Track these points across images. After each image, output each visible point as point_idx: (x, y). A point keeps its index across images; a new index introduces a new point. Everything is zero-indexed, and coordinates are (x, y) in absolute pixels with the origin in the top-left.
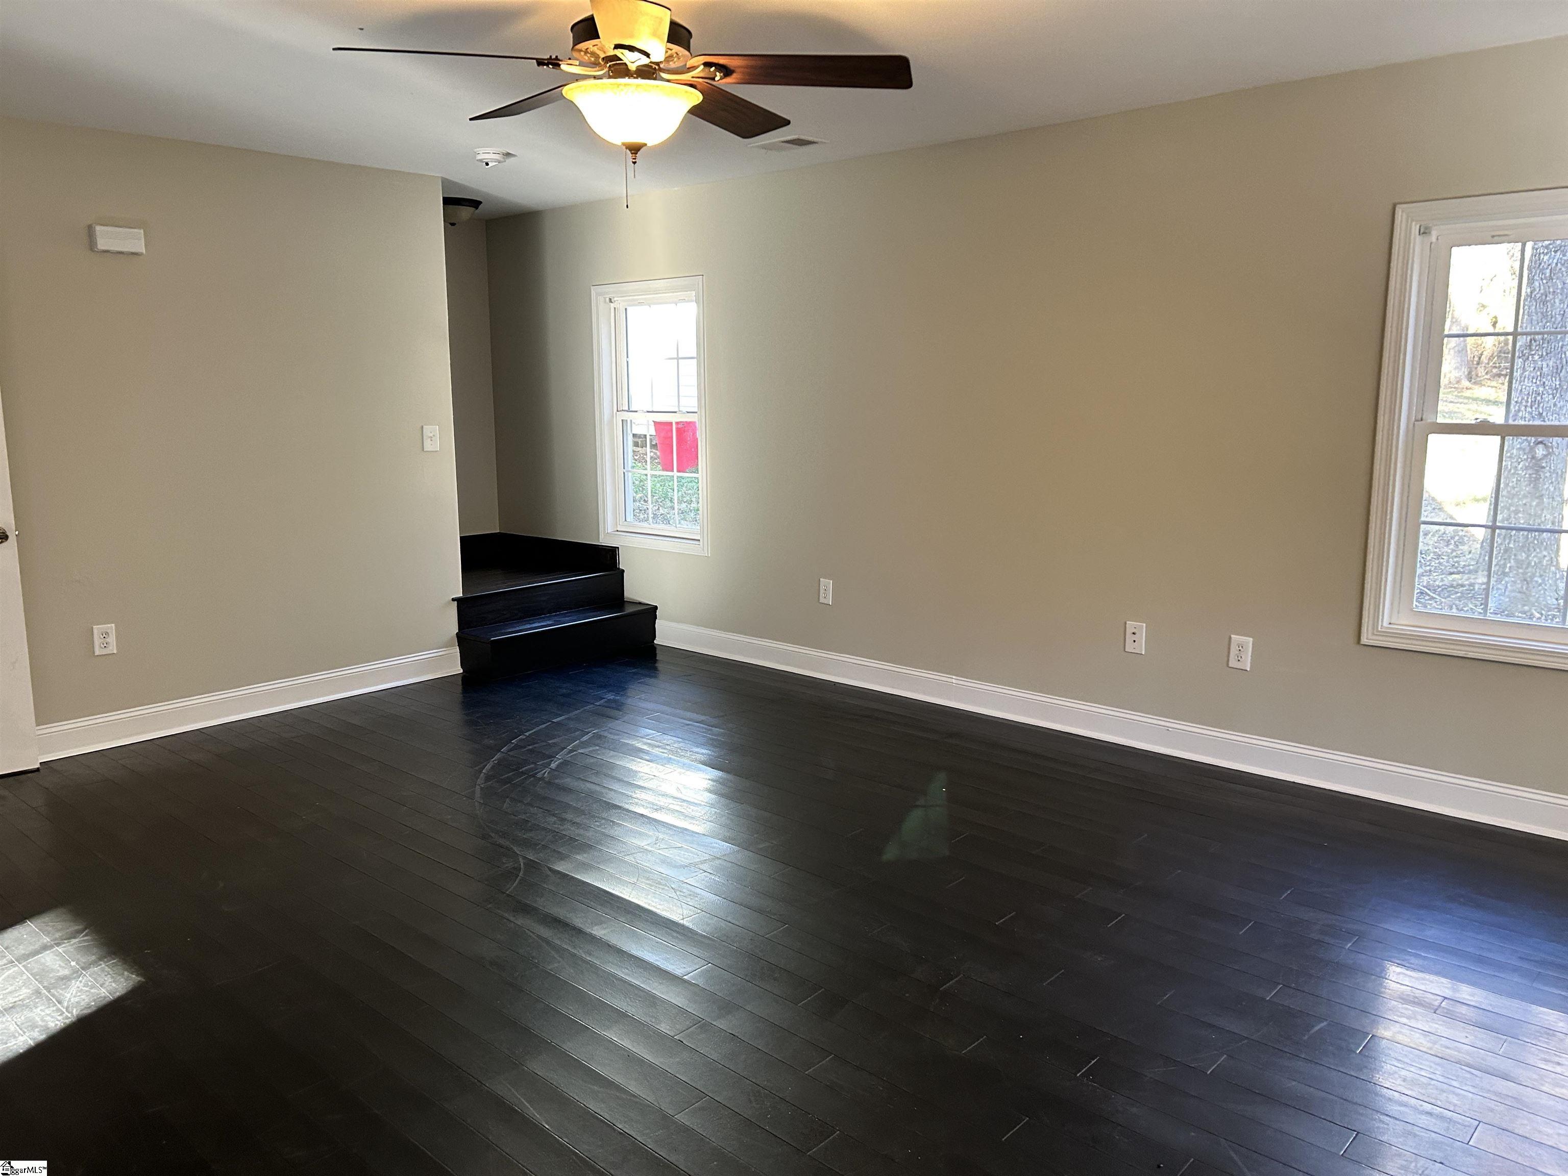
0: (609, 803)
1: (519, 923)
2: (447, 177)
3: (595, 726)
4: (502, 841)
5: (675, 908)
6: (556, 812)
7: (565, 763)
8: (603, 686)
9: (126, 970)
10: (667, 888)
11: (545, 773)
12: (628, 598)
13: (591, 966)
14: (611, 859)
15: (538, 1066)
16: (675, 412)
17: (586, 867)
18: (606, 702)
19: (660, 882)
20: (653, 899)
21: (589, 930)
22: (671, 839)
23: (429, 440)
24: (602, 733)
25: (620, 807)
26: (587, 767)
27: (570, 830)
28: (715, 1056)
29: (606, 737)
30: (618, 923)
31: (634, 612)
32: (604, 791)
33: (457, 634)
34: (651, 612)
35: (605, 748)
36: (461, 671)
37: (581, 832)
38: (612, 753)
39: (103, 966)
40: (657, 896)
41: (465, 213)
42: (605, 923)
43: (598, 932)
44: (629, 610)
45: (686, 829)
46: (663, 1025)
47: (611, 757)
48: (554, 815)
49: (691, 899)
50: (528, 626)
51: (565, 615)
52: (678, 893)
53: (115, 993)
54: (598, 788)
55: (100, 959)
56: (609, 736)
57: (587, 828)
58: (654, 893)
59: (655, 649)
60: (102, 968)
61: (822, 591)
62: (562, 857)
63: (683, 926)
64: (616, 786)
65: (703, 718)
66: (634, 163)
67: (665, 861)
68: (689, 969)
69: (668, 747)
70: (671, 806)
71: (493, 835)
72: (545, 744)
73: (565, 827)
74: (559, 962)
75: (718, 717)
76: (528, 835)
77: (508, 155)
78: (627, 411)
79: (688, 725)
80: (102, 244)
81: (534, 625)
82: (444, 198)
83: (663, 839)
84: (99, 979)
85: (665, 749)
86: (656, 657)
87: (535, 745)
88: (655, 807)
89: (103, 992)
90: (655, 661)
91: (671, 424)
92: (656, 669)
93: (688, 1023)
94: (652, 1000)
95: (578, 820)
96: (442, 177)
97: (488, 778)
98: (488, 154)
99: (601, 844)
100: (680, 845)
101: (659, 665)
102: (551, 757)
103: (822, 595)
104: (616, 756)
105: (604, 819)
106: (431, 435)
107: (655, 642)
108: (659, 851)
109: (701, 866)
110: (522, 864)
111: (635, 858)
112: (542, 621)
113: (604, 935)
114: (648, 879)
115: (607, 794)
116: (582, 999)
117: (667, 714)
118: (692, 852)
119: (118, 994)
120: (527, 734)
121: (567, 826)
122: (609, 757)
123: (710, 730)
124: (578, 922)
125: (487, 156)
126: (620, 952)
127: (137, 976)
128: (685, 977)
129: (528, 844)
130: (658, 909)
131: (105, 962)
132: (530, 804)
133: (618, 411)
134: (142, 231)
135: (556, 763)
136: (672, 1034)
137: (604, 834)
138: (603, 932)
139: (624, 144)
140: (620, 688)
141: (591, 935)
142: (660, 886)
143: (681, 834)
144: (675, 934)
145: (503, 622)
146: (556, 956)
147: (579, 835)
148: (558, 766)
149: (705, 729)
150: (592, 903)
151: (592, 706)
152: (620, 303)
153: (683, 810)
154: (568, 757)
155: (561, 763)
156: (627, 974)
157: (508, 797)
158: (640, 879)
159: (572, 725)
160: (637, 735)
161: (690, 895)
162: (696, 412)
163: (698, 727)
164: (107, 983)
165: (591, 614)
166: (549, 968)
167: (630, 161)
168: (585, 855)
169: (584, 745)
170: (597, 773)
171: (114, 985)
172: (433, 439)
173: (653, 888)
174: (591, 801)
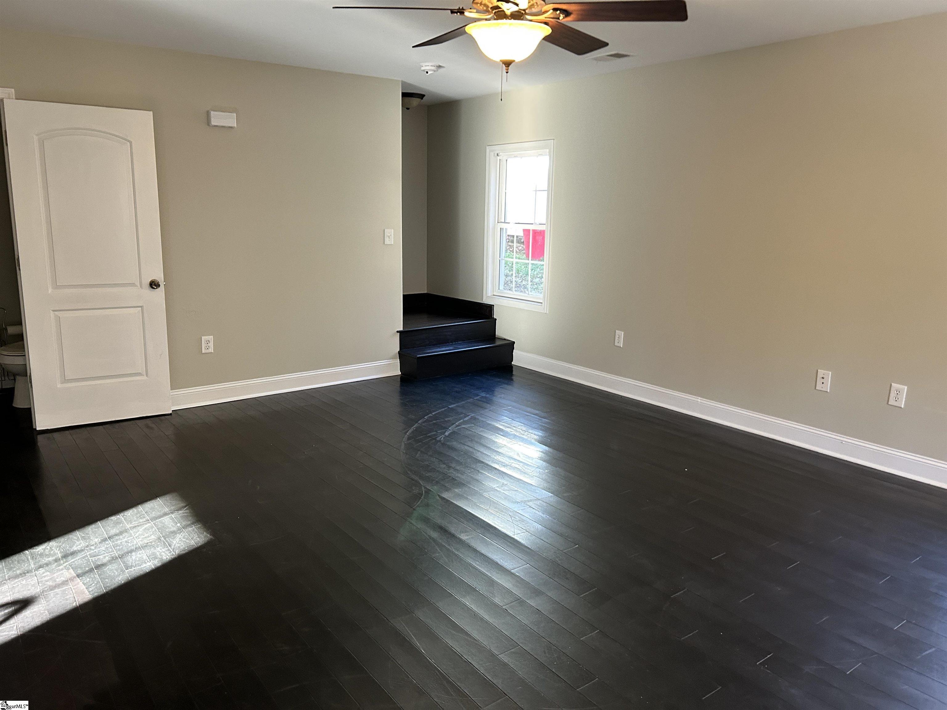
0: (477, 459)
1: (419, 527)
2: (405, 81)
3: (473, 412)
4: (414, 477)
5: (509, 527)
6: (446, 462)
7: (454, 433)
8: (479, 388)
9: (205, 531)
10: (506, 515)
11: (441, 438)
12: (497, 336)
13: (458, 557)
14: (475, 493)
15: (422, 615)
16: (532, 224)
17: (460, 497)
18: (480, 398)
19: (503, 510)
20: (498, 521)
21: (458, 536)
22: (511, 484)
23: (388, 238)
24: (477, 417)
25: (483, 462)
26: (467, 437)
27: (453, 473)
28: (525, 621)
29: (479, 419)
30: (476, 533)
31: (502, 344)
32: (474, 451)
33: (399, 352)
34: (510, 345)
35: (477, 426)
36: (400, 373)
37: (459, 475)
38: (481, 429)
39: (194, 528)
40: (500, 519)
41: (415, 102)
42: (468, 532)
43: (463, 537)
44: (498, 343)
45: (521, 480)
46: (497, 599)
47: (482, 431)
48: (444, 464)
49: (520, 523)
50: (439, 350)
51: (460, 344)
52: (513, 518)
53: (198, 544)
54: (471, 450)
55: (192, 524)
56: (480, 418)
57: (463, 473)
58: (499, 517)
59: (512, 367)
60: (193, 529)
61: (616, 338)
62: (447, 490)
63: (514, 539)
64: (482, 449)
65: (537, 412)
66: (507, 72)
67: (507, 498)
68: (515, 566)
69: (514, 428)
70: (513, 465)
71: (409, 472)
72: (443, 420)
73: (450, 471)
74: (439, 553)
75: (546, 412)
76: (428, 474)
77: (440, 67)
78: (504, 223)
79: (528, 415)
80: (214, 122)
81: (442, 349)
82: (402, 93)
83: (507, 484)
84: (191, 535)
85: (513, 429)
86: (512, 373)
87: (438, 421)
88: (503, 464)
89: (193, 543)
90: (512, 375)
91: (529, 230)
92: (512, 380)
93: (511, 599)
94: (492, 583)
95: (458, 468)
96: (402, 81)
97: (409, 439)
98: (428, 66)
99: (470, 484)
100: (516, 489)
101: (514, 378)
102: (446, 428)
103: (616, 341)
104: (484, 431)
105: (473, 468)
106: (389, 235)
107: (512, 363)
108: (503, 492)
109: (528, 504)
110: (424, 492)
111: (489, 495)
112: (447, 347)
113: (467, 539)
114: (496, 508)
115: (476, 453)
116: (450, 576)
117: (516, 408)
118: (523, 494)
119: (200, 544)
120: (434, 413)
121: (451, 471)
122: (480, 431)
123: (541, 420)
124: (452, 530)
125: (427, 68)
126: (475, 551)
127: (210, 535)
128: (512, 571)
129: (429, 480)
130: (500, 527)
131: (195, 526)
132: (431, 456)
133: (498, 222)
134: (235, 114)
135: (448, 432)
136: (501, 604)
137: (472, 477)
138: (467, 537)
139: (501, 61)
140: (490, 390)
141: (459, 539)
142: (503, 513)
143: (518, 483)
144: (508, 544)
145: (425, 346)
146: (438, 549)
147: (457, 477)
148: (449, 434)
149: (538, 419)
150: (462, 519)
151: (472, 399)
152: (503, 156)
153: (520, 468)
154: (456, 429)
155: (452, 433)
156: (478, 565)
157: (419, 450)
158: (491, 507)
159: (460, 410)
160: (497, 419)
161: (520, 520)
162: (545, 224)
163: (534, 417)
164: (195, 538)
165: (476, 344)
166: (433, 556)
167: (505, 71)
168: (460, 490)
169: (465, 423)
170: (472, 440)
171: (198, 539)
172: (390, 237)
173: (498, 514)
174: (466, 458)
